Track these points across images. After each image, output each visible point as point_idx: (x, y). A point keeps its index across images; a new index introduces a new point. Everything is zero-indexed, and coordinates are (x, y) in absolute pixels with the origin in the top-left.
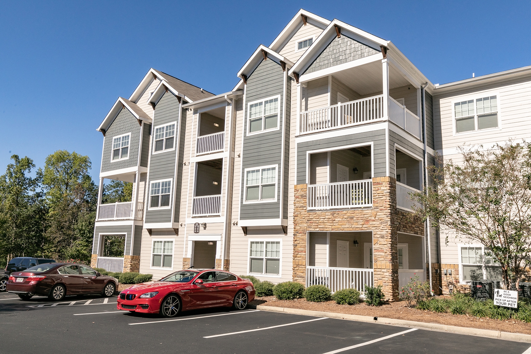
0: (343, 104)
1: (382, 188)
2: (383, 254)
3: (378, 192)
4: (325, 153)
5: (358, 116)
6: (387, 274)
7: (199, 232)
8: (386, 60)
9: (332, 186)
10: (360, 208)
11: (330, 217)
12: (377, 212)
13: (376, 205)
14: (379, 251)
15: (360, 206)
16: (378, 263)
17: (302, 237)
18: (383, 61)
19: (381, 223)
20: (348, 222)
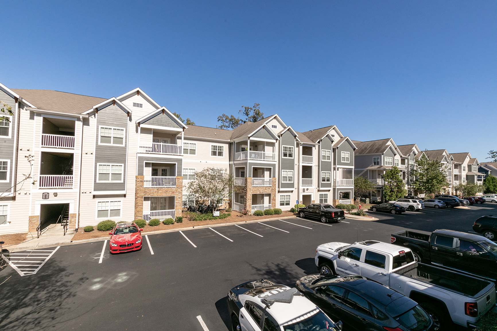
0: (163, 144)
1: (180, 180)
2: (179, 204)
3: (179, 182)
4: (150, 163)
5: (165, 151)
6: (181, 211)
7: (48, 198)
8: (184, 132)
9: (152, 178)
10: (170, 187)
11: (156, 191)
12: (178, 189)
13: (178, 186)
14: (178, 203)
15: (170, 186)
16: (177, 207)
17: (141, 199)
18: (182, 132)
19: (179, 193)
20: (165, 193)
